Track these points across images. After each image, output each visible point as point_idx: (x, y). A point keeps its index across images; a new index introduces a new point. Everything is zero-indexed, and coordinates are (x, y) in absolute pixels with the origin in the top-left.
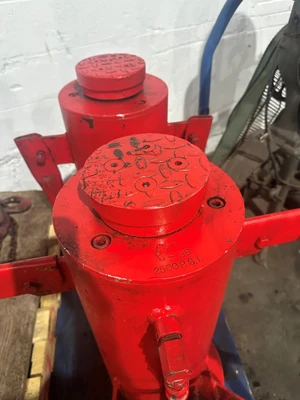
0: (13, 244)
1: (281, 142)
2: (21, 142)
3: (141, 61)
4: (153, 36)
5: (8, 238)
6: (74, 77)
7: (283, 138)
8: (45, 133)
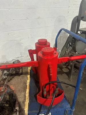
0: (22, 70)
1: (72, 54)
2: (29, 51)
3: (46, 40)
4: (47, 35)
5: (21, 69)
6: (38, 42)
7: (72, 53)
8: (32, 49)
